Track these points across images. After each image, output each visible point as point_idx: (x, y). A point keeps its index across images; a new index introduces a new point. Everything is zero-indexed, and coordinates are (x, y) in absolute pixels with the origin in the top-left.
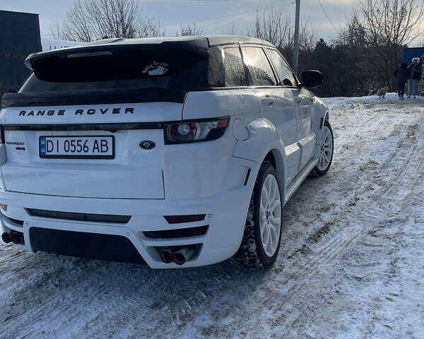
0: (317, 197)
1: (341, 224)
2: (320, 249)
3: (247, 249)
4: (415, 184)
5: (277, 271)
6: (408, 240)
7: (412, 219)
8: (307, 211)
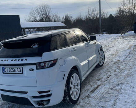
0: (98, 75)
1: (102, 85)
2: (93, 96)
3: (66, 99)
4: (131, 69)
5: (78, 105)
6: (123, 91)
7: (126, 83)
8: (93, 81)
